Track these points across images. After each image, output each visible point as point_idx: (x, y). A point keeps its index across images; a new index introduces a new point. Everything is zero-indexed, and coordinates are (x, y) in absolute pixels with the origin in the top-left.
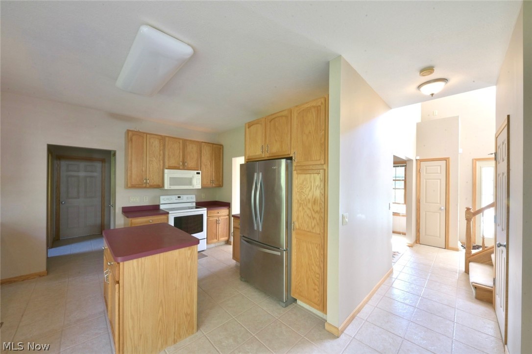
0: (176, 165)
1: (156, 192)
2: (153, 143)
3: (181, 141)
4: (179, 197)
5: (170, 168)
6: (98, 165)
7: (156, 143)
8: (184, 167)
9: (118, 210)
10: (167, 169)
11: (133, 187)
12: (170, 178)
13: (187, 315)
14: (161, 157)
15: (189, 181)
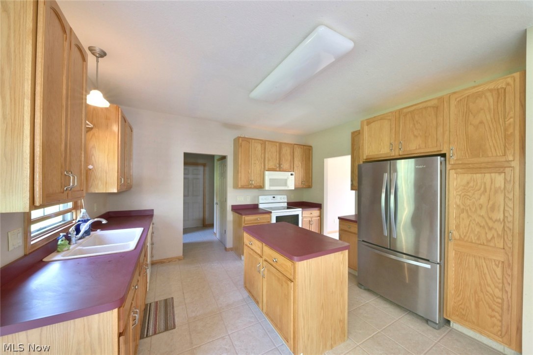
0: (274, 167)
1: (255, 192)
2: (256, 147)
3: (278, 144)
4: (274, 197)
5: (269, 170)
6: (201, 168)
7: (259, 147)
8: (280, 168)
9: (229, 208)
10: (267, 171)
11: (243, 187)
12: (270, 179)
13: (340, 321)
14: (263, 160)
15: (285, 182)
